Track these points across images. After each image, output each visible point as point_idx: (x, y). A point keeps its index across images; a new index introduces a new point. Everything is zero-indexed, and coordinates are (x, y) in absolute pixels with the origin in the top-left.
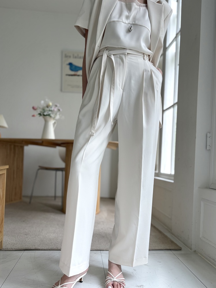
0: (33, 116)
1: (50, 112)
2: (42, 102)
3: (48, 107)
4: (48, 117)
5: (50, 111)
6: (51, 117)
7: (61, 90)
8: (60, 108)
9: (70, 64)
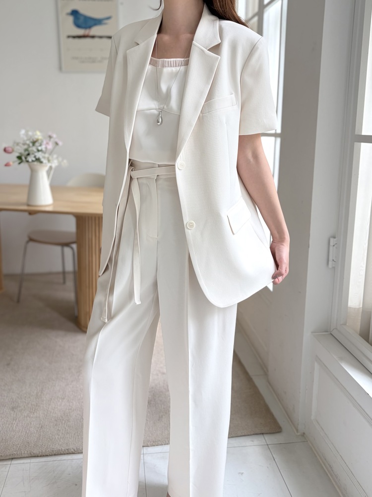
0: (7, 165)
1: (39, 155)
2: (23, 132)
3: (34, 143)
4: (36, 163)
5: (38, 151)
6: (41, 162)
7: (60, 68)
8: (57, 140)
9: (75, 13)
